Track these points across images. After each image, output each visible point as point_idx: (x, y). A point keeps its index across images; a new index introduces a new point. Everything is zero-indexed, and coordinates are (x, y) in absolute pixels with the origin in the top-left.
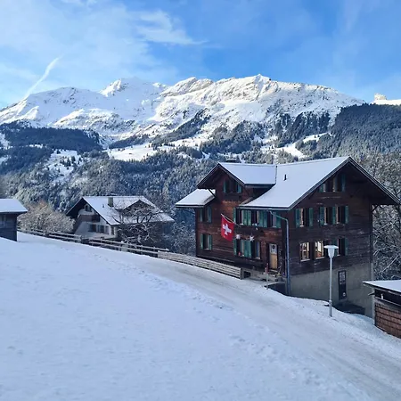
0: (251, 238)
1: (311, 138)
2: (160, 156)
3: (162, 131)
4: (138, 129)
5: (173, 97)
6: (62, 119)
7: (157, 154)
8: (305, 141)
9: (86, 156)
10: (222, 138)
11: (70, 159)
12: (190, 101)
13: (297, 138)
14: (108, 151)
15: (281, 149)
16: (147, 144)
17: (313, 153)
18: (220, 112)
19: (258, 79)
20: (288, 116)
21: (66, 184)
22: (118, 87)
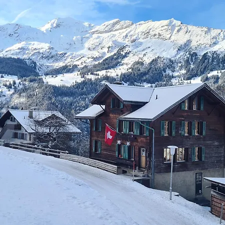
0: (128, 144)
1: (215, 73)
2: (86, 83)
3: (90, 62)
4: (69, 60)
5: (100, 35)
6: (7, 49)
7: (84, 81)
8: (209, 75)
9: (25, 80)
10: (139, 70)
11: (12, 82)
12: (114, 39)
13: (202, 73)
14: (43, 77)
15: (189, 81)
16: (76, 73)
17: (216, 86)
18: (138, 49)
19: (171, 22)
20: (195, 54)
21: (7, 103)
22: (55, 25)
